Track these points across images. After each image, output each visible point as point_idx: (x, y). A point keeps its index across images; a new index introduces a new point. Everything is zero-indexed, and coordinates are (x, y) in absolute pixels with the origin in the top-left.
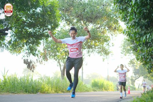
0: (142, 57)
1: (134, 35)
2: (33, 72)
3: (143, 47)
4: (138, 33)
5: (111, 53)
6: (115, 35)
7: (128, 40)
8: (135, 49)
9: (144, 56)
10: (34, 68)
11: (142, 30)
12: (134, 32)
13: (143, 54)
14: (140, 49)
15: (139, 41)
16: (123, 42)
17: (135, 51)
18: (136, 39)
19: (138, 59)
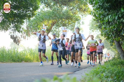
0: (105, 33)
1: (99, 16)
2: (18, 45)
3: (106, 25)
4: (102, 15)
5: (81, 30)
6: (85, 15)
7: (95, 20)
8: (100, 27)
9: (106, 32)
10: (19, 42)
11: (105, 12)
12: (99, 13)
13: (106, 31)
14: (104, 27)
15: (103, 20)
16: (91, 21)
17: (100, 28)
18: (100, 19)
19: (102, 35)
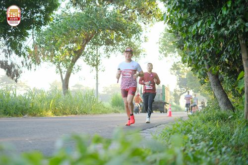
0: (190, 58)
1: (179, 23)
3: (193, 42)
4: (186, 20)
5: (143, 53)
6: (150, 24)
7: (170, 31)
8: (180, 46)
9: (193, 56)
10: (18, 75)
11: (191, 15)
12: (179, 17)
13: (192, 53)
14: (188, 45)
15: (187, 32)
16: (163, 35)
17: (181, 48)
18: (182, 30)
19: (184, 62)
